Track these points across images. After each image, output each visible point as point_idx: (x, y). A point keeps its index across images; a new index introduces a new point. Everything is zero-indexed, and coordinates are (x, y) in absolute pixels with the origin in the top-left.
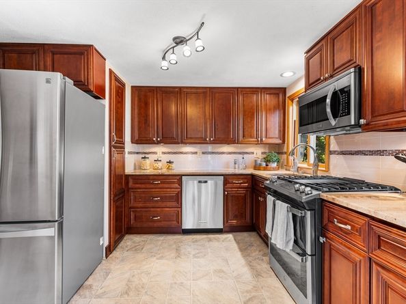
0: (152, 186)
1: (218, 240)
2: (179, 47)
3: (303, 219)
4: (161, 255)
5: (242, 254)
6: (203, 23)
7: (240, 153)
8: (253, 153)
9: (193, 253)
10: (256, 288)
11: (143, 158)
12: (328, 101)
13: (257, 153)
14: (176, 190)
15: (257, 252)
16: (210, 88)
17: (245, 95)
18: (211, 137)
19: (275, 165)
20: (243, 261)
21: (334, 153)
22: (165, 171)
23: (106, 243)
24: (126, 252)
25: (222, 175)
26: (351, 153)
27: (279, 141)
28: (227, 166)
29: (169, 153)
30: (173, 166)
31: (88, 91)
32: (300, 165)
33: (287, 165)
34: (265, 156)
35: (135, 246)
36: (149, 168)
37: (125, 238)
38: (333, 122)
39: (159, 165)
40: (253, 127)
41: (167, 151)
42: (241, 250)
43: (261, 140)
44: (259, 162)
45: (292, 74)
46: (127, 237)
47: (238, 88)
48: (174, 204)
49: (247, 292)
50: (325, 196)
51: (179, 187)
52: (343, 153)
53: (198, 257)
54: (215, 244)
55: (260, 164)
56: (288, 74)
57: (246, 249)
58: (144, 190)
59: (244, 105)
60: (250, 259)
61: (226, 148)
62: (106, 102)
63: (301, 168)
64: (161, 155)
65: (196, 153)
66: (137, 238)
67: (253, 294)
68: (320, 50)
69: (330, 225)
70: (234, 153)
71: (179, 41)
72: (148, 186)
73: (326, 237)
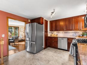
7: (74, 33)
10: (67, 62)
11: (52, 34)
14: (57, 40)
18: (65, 29)
22: (56, 36)
23: (44, 47)
25: (67, 38)
31: (40, 24)
36: (53, 36)
43: (80, 29)
44: (80, 35)
54: (64, 53)
62: (44, 25)
64: (55, 33)
65: (63, 33)
66: (50, 48)
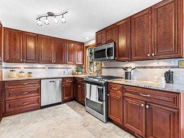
0: (23, 86)
1: (60, 107)
2: (50, 17)
3: (102, 89)
4: (34, 121)
5: (73, 110)
6: (67, 12)
7: (66, 68)
8: (71, 68)
9: (51, 115)
10: (84, 119)
11: (10, 71)
12: (106, 51)
13: (73, 68)
14: (38, 87)
15: (79, 108)
16: (54, 37)
17: (69, 43)
18: (54, 61)
19: (80, 73)
20: (75, 112)
21: (103, 68)
22: (27, 78)
24: (8, 127)
25: (61, 78)
26: (109, 68)
27: (81, 63)
28: (60, 74)
29: (29, 68)
30: (32, 75)
32: (91, 73)
33: (85, 72)
34: (77, 69)
35: (14, 122)
37: (2, 120)
38: (107, 58)
39: (23, 74)
40: (72, 57)
41: (27, 67)
42: (72, 109)
43: (76, 63)
44: (74, 72)
45: (88, 38)
46: (3, 119)
47: (66, 40)
48: (37, 94)
49: (82, 121)
50: (109, 81)
51: (39, 85)
52: (106, 68)
53: (55, 116)
55: (75, 73)
56: (87, 38)
57: (74, 108)
58: (16, 89)
59: (69, 48)
60: (77, 110)
61: (60, 66)
63: (91, 74)
64: (23, 69)
65: (45, 68)
67: (84, 122)
68: (101, 33)
69: (110, 89)
70: (63, 68)
71: (50, 14)
72: (19, 86)
73: (109, 94)
